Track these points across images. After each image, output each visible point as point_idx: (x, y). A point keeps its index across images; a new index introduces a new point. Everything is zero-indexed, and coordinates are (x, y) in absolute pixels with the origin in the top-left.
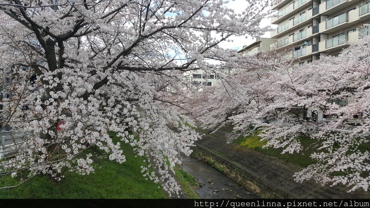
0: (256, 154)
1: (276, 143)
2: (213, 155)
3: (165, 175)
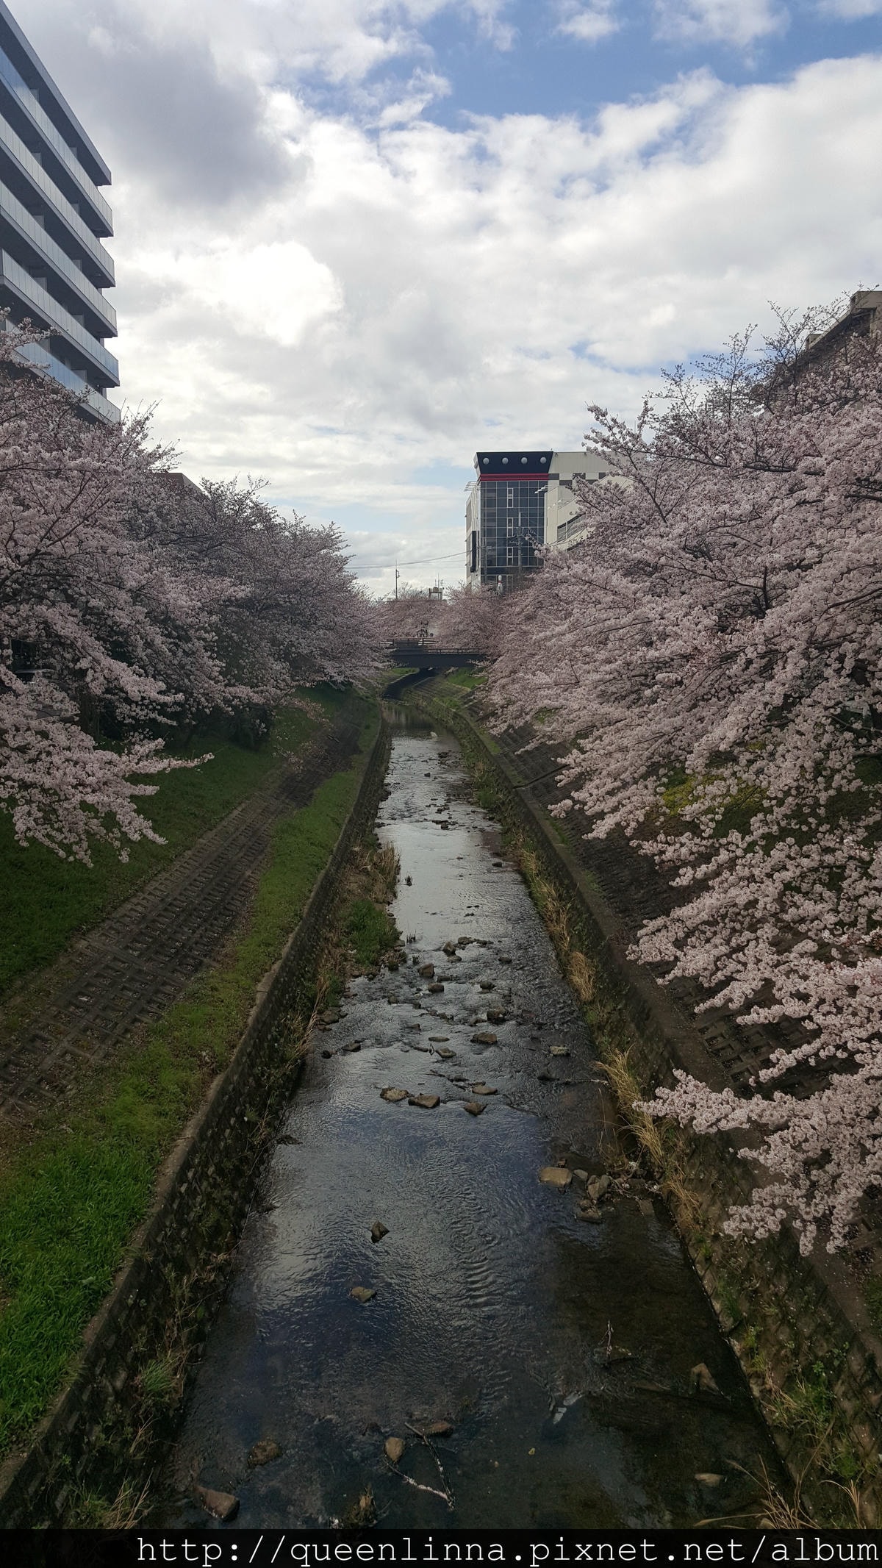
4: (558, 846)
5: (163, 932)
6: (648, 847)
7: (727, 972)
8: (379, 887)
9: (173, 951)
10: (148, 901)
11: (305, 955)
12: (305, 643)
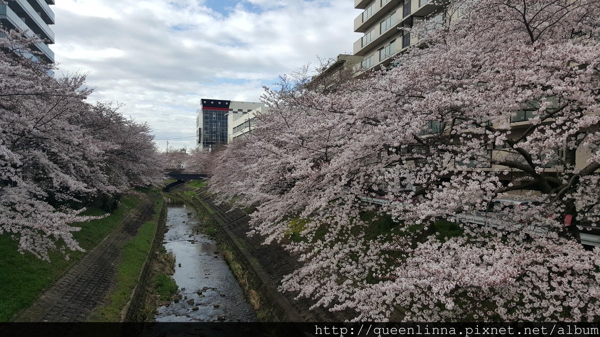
4: (241, 248)
5: (78, 290)
6: (288, 247)
7: (320, 293)
8: (167, 268)
9: (83, 298)
10: (71, 277)
11: (140, 297)
12: (135, 168)
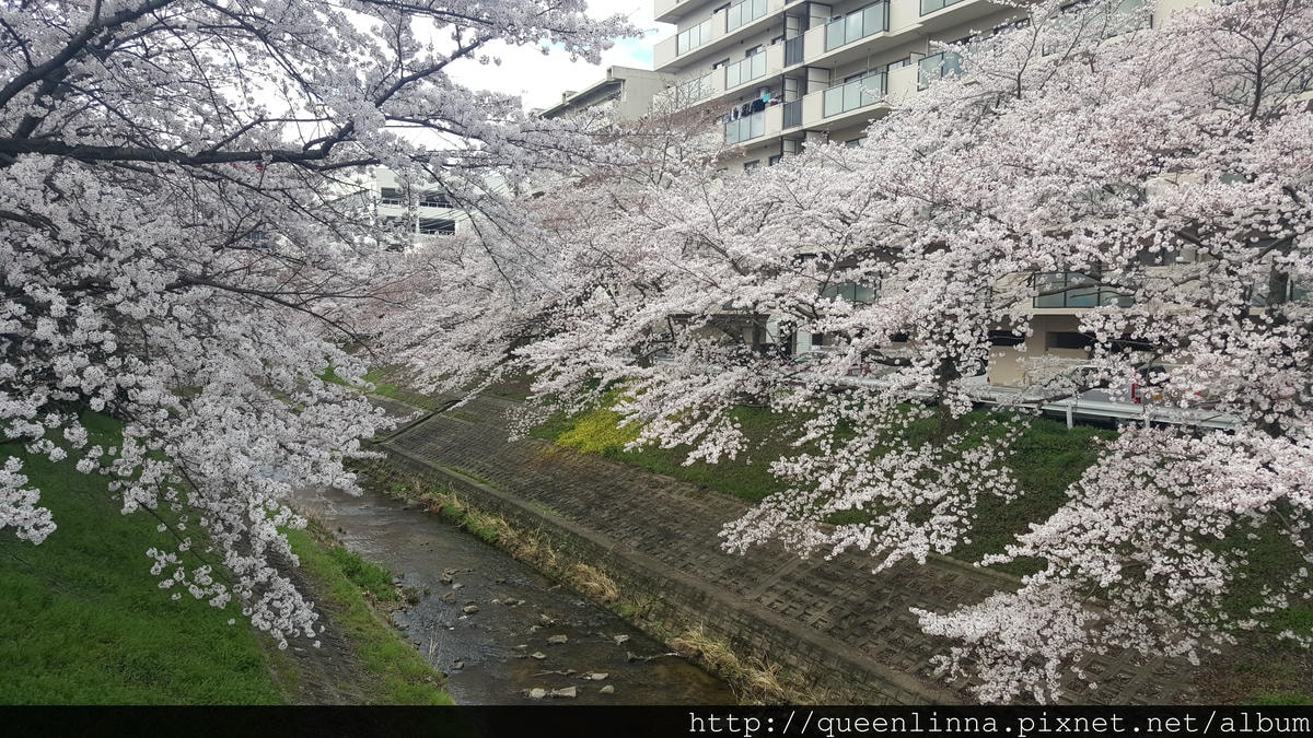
0: (608, 469)
1: (667, 432)
2: (461, 486)
3: (251, 572)
